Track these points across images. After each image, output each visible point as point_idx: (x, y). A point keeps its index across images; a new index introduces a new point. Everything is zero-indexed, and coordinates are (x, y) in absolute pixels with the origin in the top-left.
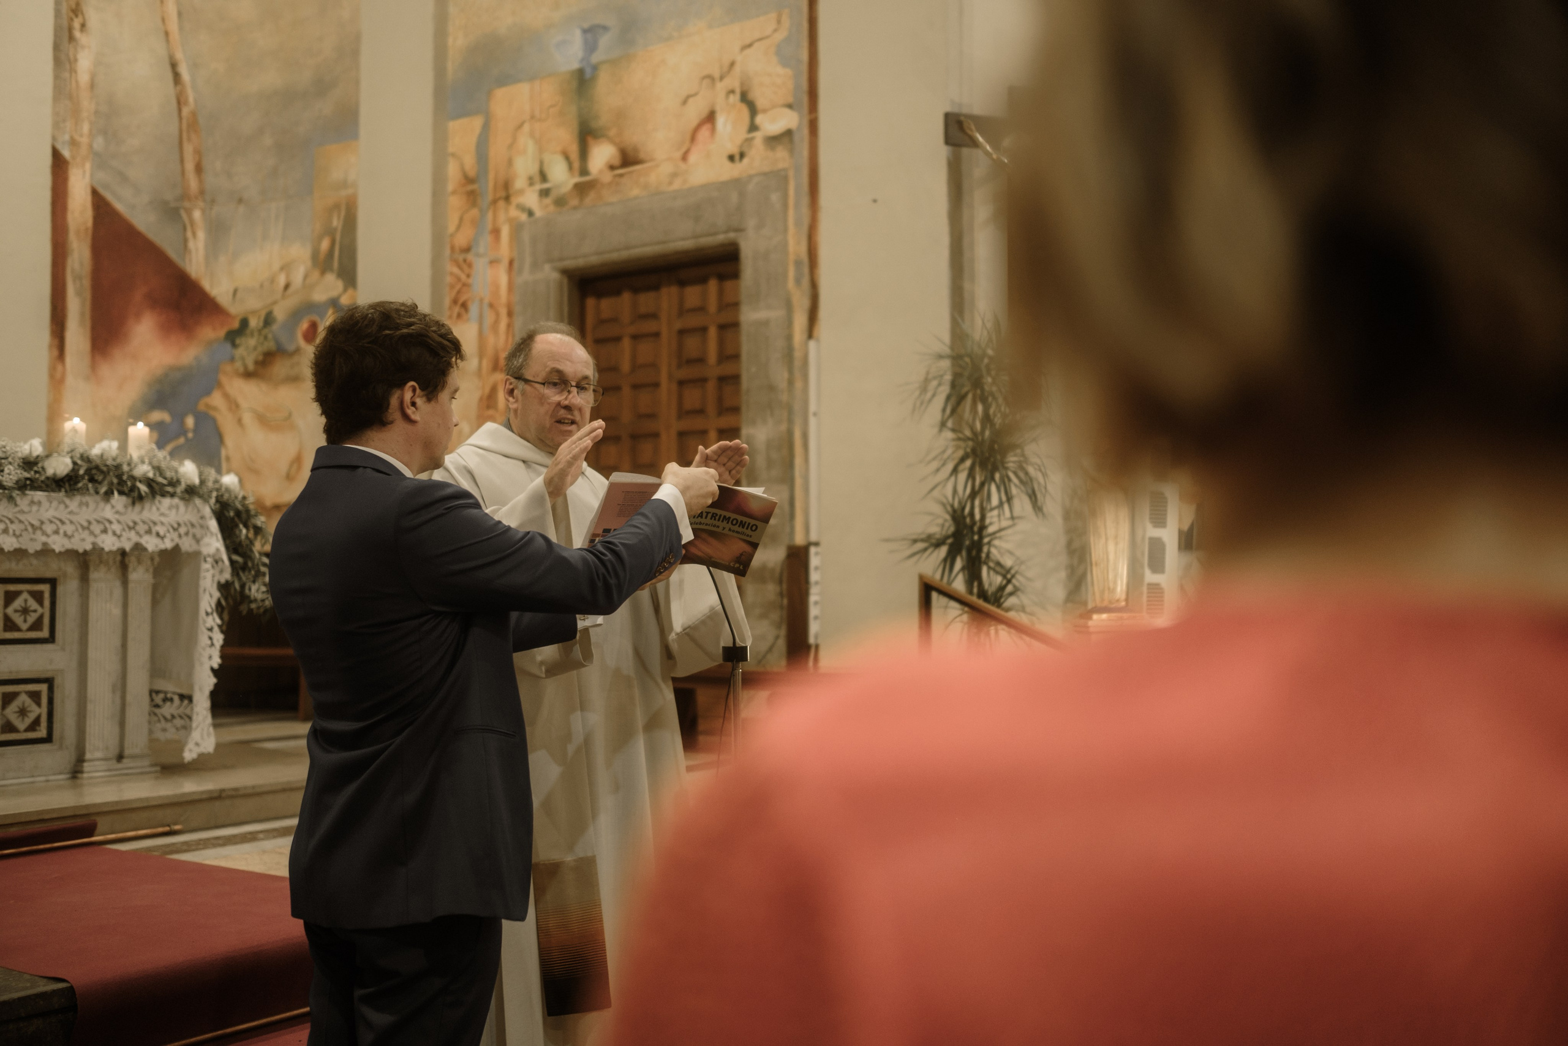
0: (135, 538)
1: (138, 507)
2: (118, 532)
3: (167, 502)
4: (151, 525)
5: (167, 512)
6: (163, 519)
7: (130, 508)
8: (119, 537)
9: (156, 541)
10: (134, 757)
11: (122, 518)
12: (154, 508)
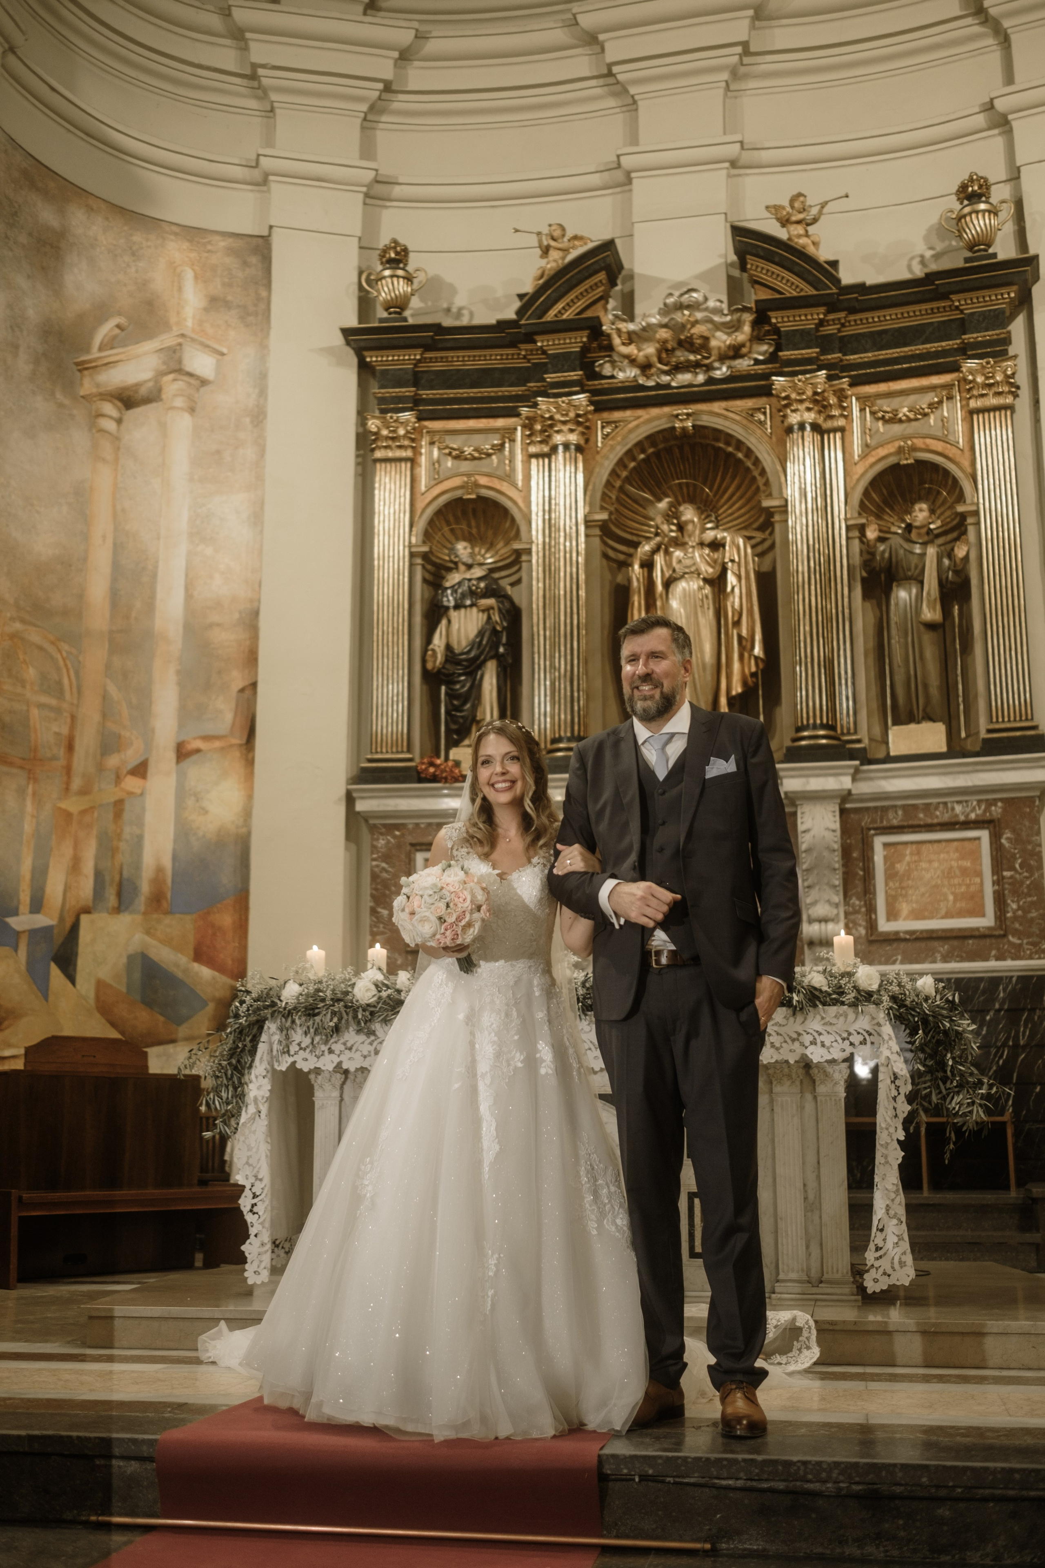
0: (800, 1050)
1: (799, 1018)
2: (777, 1045)
3: (833, 1010)
4: (816, 1035)
5: (834, 1021)
6: (829, 1028)
7: (792, 1019)
8: (777, 1049)
9: (823, 1051)
10: (830, 1282)
11: (781, 1030)
12: (818, 1017)
